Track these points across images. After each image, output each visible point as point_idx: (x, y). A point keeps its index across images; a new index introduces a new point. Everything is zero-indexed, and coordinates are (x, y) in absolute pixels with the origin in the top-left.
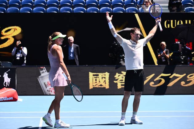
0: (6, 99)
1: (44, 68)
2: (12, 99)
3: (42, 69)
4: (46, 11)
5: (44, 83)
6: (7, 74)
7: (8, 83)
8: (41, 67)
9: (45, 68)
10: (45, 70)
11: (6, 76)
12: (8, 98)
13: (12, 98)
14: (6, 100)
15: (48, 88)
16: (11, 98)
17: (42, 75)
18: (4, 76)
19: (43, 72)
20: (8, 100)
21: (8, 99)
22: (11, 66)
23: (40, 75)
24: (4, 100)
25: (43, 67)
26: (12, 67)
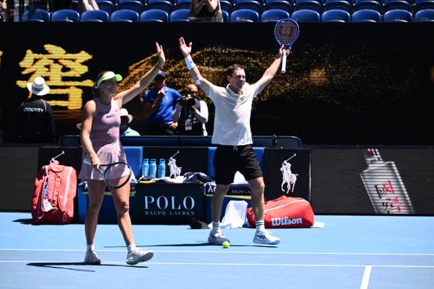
0: (286, 221)
1: (375, 151)
2: (301, 222)
3: (371, 155)
4: (383, 18)
5: (376, 186)
6: (289, 165)
7: (292, 185)
8: (369, 150)
9: (377, 150)
10: (377, 156)
11: (286, 168)
12: (291, 220)
13: (300, 219)
14: (285, 224)
15: (384, 199)
16: (299, 221)
17: (371, 167)
18: (281, 169)
19: (373, 162)
20: (292, 224)
21: (290, 222)
22: (300, 146)
23: (366, 166)
24: (283, 224)
25: (375, 148)
26: (301, 148)
